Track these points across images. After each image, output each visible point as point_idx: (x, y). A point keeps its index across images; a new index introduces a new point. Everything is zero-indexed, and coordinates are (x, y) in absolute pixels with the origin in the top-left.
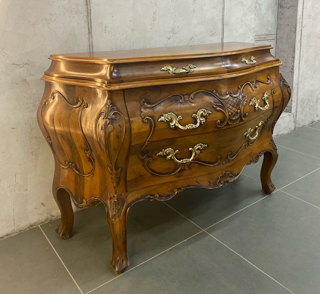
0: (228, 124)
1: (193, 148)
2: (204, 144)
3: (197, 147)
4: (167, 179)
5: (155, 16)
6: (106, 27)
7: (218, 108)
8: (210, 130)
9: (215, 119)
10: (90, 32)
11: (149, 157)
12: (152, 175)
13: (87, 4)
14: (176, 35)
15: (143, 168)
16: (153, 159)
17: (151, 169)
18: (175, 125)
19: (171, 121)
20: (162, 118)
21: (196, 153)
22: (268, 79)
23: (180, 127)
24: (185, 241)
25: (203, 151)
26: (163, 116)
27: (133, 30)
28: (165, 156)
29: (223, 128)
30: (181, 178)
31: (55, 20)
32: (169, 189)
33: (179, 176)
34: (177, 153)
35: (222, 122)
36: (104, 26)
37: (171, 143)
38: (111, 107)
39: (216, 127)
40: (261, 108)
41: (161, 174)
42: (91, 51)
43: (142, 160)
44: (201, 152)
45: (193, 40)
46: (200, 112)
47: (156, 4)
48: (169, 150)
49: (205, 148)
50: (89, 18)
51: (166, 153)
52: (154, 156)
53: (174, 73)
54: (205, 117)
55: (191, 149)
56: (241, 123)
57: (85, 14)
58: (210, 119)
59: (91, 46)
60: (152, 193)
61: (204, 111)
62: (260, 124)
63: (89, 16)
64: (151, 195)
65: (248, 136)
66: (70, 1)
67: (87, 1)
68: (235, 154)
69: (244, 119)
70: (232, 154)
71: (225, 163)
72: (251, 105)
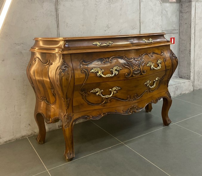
0: (132, 76)
1: (112, 89)
2: (118, 87)
3: (114, 89)
4: (97, 107)
5: (96, 18)
7: (126, 66)
8: (122, 79)
9: (124, 73)
10: (58, 27)
11: (86, 93)
12: (88, 104)
13: (56, 11)
14: (109, 29)
15: (83, 100)
16: (88, 95)
17: (87, 101)
18: (100, 75)
19: (98, 72)
20: (93, 71)
21: (114, 93)
22: (162, 52)
23: (103, 76)
24: (110, 147)
25: (118, 91)
26: (93, 69)
27: (83, 25)
28: (95, 93)
29: (129, 78)
31: (38, 20)
32: (98, 113)
33: (104, 106)
34: (102, 92)
35: (129, 74)
36: (66, 23)
37: (98, 85)
38: (64, 63)
39: (125, 77)
40: (155, 68)
41: (93, 104)
43: (82, 95)
44: (117, 92)
45: (120, 32)
46: (115, 68)
47: (97, 11)
48: (97, 89)
49: (119, 89)
50: (58, 19)
51: (95, 91)
52: (89, 93)
53: (100, 46)
54: (118, 71)
55: (110, 90)
56: (142, 76)
57: (55, 16)
58: (121, 72)
59: (58, 34)
60: (88, 115)
61: (117, 67)
62: (157, 79)
63: (58, 17)
64: (88, 116)
65: (148, 85)
66: (46, 9)
67: (56, 9)
68: (140, 95)
69: (143, 74)
70: (138, 96)
71: (133, 100)
72: (148, 66)
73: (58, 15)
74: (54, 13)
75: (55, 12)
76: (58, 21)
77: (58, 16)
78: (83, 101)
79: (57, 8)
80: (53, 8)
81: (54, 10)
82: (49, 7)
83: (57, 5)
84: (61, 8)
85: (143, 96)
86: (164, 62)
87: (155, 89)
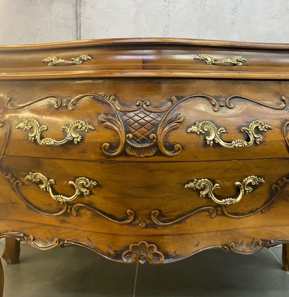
0: (123, 153)
1: (74, 181)
2: (90, 180)
7: (108, 123)
8: (93, 157)
9: (99, 140)
11: (16, 179)
12: (27, 206)
15: (13, 193)
16: (23, 184)
17: (25, 198)
18: (34, 137)
19: (31, 130)
20: (21, 125)
23: (38, 140)
25: (94, 191)
26: (22, 122)
28: (36, 184)
29: (117, 159)
30: (65, 225)
31: (41, 35)
32: (49, 236)
33: (63, 221)
34: (52, 184)
35: (113, 147)
37: (37, 164)
39: (103, 154)
40: (222, 143)
43: (9, 180)
44: (91, 193)
47: (169, 15)
48: (38, 175)
49: (94, 186)
50: (79, 33)
51: (35, 178)
52: (22, 179)
54: (81, 133)
55: (70, 182)
56: (161, 158)
57: (74, 28)
58: (89, 137)
61: (81, 124)
62: (249, 180)
63: (79, 30)
64: (25, 235)
65: (204, 193)
66: (58, 15)
67: (77, 15)
68: (172, 218)
69: (168, 153)
70: (164, 216)
71: (146, 227)
72: (192, 132)
73: (79, 25)
74: (72, 23)
75: (74, 21)
76: (79, 36)
77: (78, 28)
78: (15, 197)
79: (78, 11)
80: (70, 11)
81: (72, 15)
82: (62, 10)
83: (78, 6)
84: (86, 11)
85: (188, 220)
86: (282, 130)
87: (252, 212)
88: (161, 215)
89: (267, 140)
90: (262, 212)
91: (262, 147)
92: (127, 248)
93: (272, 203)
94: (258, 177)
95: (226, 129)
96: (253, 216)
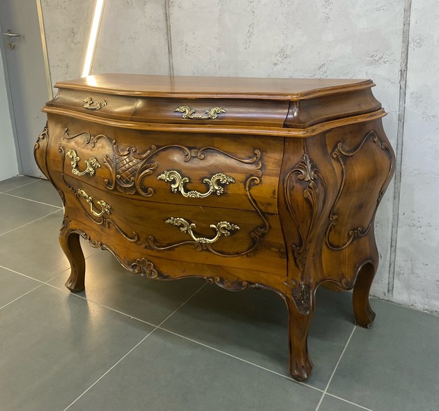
0: (116, 189)
2: (106, 203)
3: (102, 203)
4: (94, 225)
5: (251, 30)
6: (186, 46)
8: (102, 187)
9: (102, 176)
10: (170, 52)
11: (75, 192)
13: (167, 20)
14: (287, 60)
16: (79, 196)
17: (83, 206)
18: (73, 164)
19: (73, 159)
20: (68, 153)
21: (105, 211)
22: (255, 155)
26: (69, 151)
27: (219, 50)
31: (139, 38)
36: (184, 45)
37: (80, 185)
39: (106, 187)
41: (91, 217)
42: (172, 74)
43: (72, 192)
44: (110, 213)
46: (91, 160)
47: (253, 12)
49: (110, 209)
50: (169, 36)
57: (165, 31)
58: (99, 173)
59: (171, 67)
60: (87, 232)
63: (169, 33)
65: (183, 229)
66: (150, 17)
67: (166, 16)
68: (164, 245)
69: (144, 194)
70: (158, 242)
71: (146, 247)
72: (161, 179)
73: (169, 28)
74: (162, 25)
75: (165, 23)
76: (169, 40)
77: (169, 31)
79: (168, 12)
80: (161, 12)
81: (162, 18)
82: (154, 11)
83: (167, 7)
84: (175, 12)
85: (177, 249)
86: (245, 185)
87: (238, 253)
88: (155, 241)
89: (229, 192)
90: (247, 256)
91: (224, 198)
92: (135, 261)
93: (256, 250)
94: (231, 224)
95: (190, 179)
96: (239, 258)
